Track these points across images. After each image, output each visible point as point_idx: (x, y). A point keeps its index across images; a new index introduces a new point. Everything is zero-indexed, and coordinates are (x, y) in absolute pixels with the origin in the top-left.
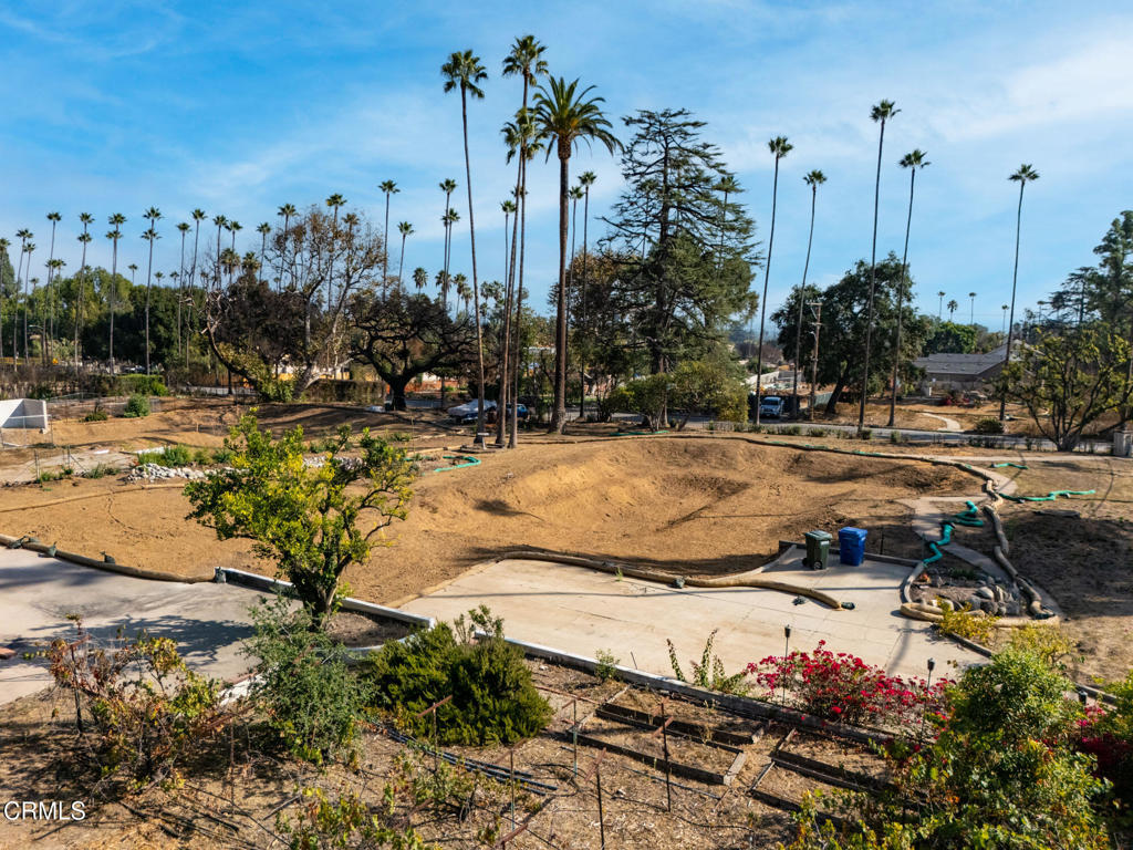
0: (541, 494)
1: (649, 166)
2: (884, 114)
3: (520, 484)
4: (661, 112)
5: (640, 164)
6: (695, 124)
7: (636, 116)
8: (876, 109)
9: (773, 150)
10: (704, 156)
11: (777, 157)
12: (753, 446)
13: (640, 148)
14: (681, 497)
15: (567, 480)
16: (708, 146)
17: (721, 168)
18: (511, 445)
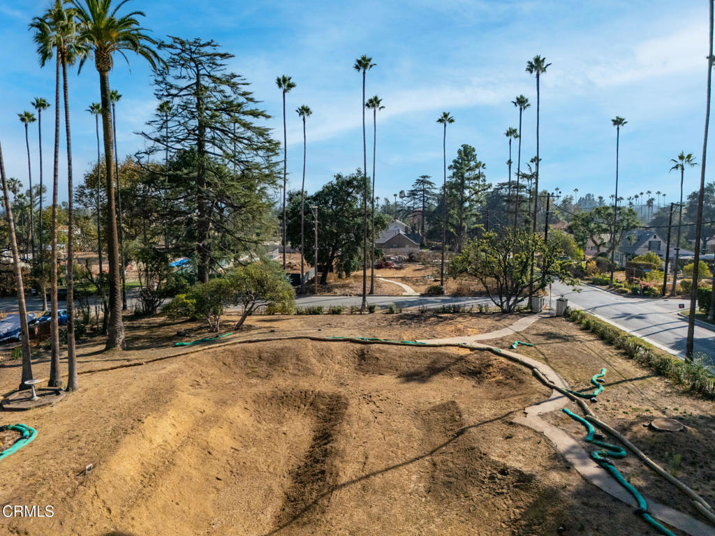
0: (133, 479)
1: (181, 90)
2: (365, 66)
3: (106, 477)
4: (191, 40)
5: (171, 86)
6: (223, 56)
7: (169, 41)
8: (359, 62)
9: (280, 85)
10: (233, 86)
11: (284, 93)
12: (317, 344)
13: (174, 72)
14: (280, 423)
15: (158, 440)
16: (235, 76)
17: (250, 96)
18: (70, 387)
